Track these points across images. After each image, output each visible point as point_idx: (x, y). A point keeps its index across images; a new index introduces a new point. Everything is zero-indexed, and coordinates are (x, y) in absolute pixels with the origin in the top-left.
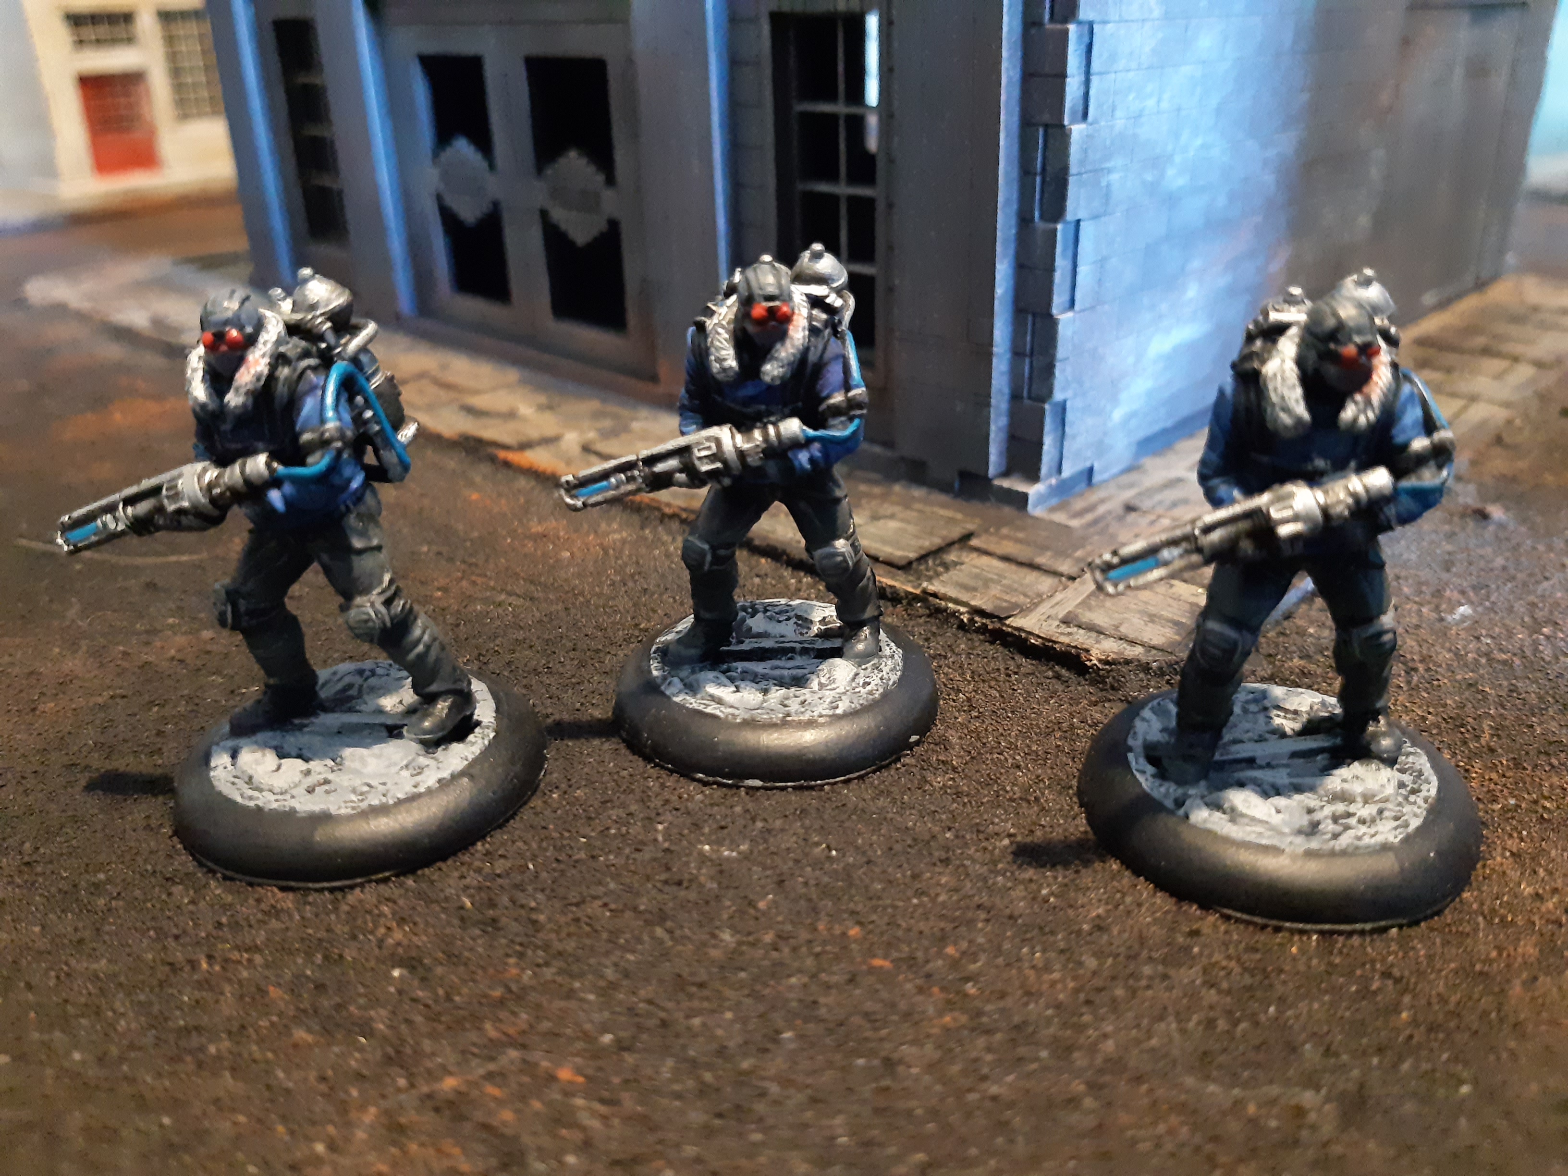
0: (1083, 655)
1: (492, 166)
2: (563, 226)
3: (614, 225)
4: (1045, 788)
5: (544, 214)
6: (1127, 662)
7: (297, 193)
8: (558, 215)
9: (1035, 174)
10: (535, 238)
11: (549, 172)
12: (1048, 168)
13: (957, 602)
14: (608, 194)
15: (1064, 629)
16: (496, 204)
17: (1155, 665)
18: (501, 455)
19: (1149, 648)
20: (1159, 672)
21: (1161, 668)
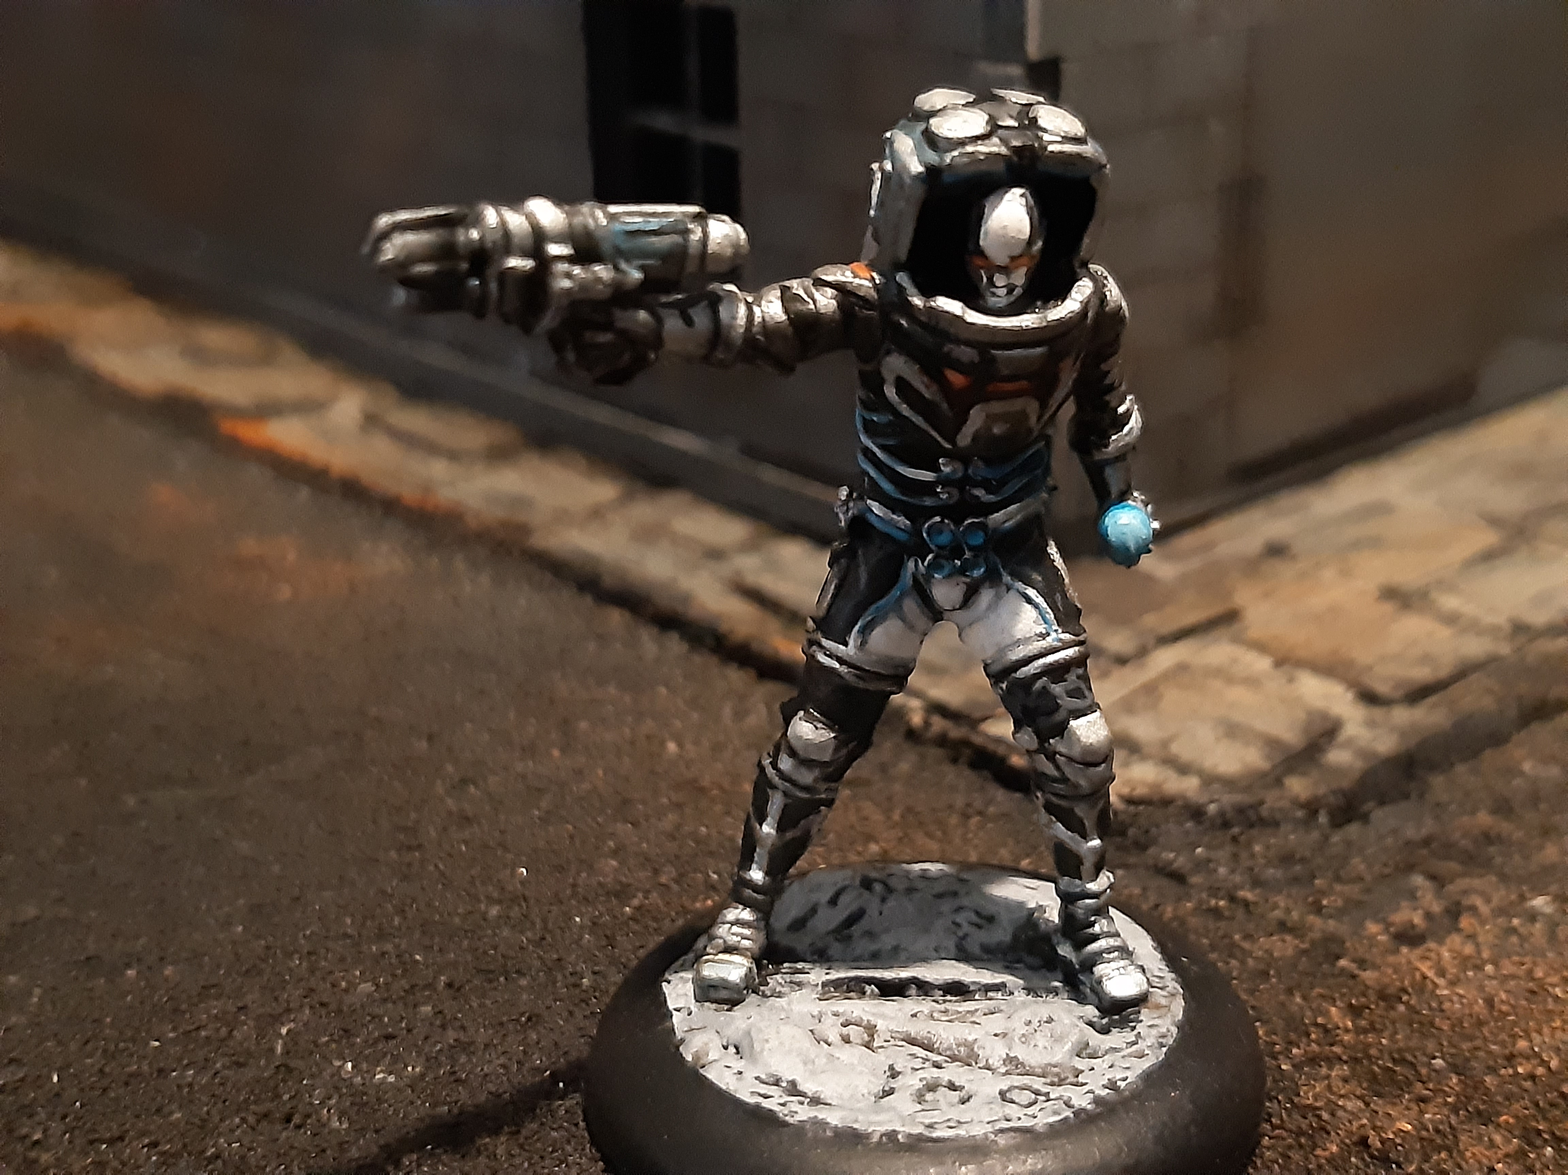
17: (1212, 808)
18: (228, 426)
19: (1209, 780)
20: (1219, 821)
21: (1222, 814)
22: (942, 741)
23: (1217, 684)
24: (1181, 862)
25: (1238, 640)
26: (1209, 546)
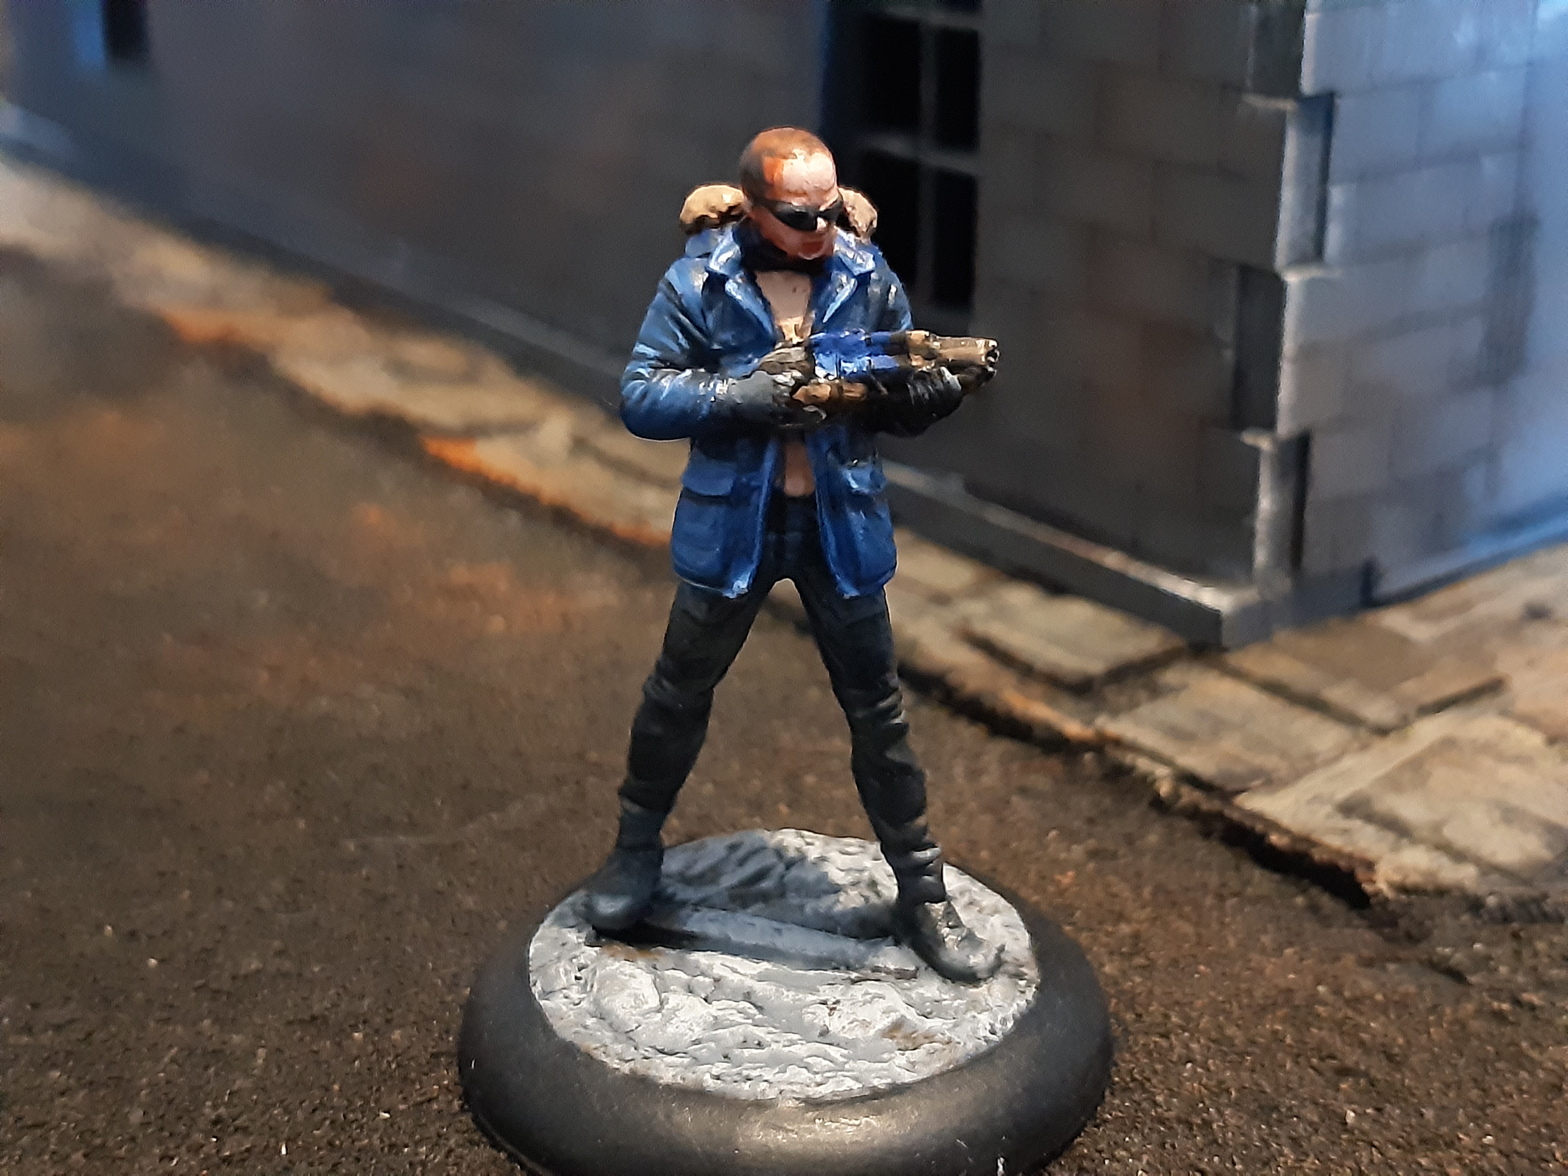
0: (1361, 874)
4: (1228, 1106)
6: (1441, 892)
13: (1156, 757)
15: (1342, 822)
17: (1491, 901)
18: (434, 446)
19: (1488, 868)
20: (1498, 915)
21: (1502, 907)
22: (1193, 813)
23: (1487, 762)
24: (1459, 958)
25: (1505, 713)
26: (1465, 606)
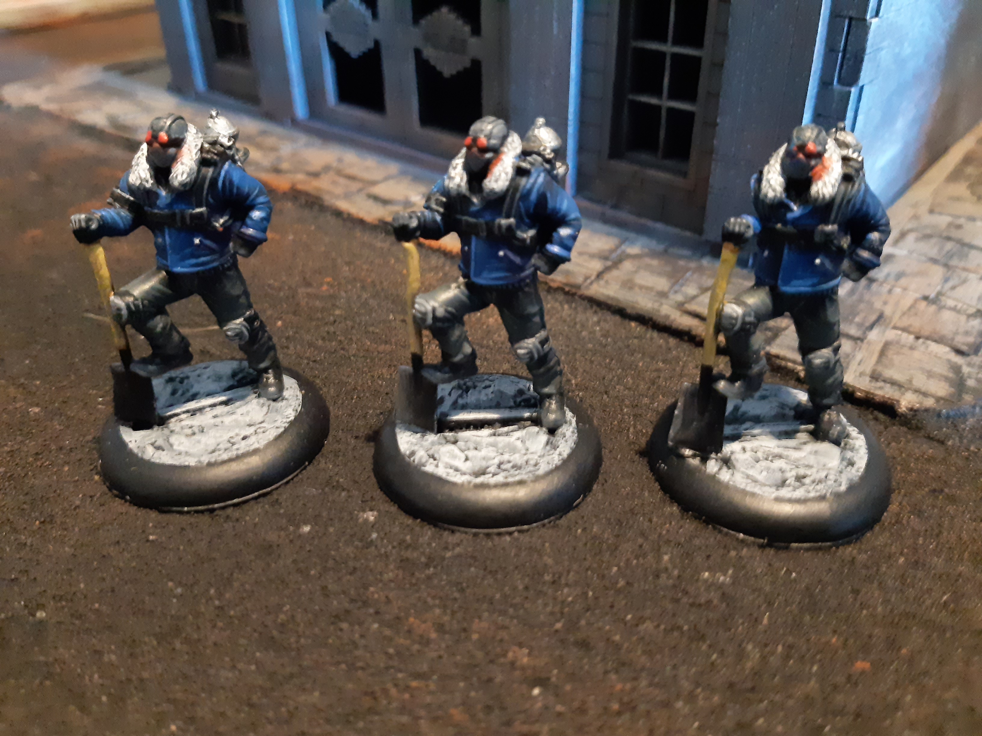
0: (896, 405)
1: (375, 15)
2: (433, 62)
3: (476, 64)
5: (418, 53)
6: (927, 410)
7: (207, 26)
8: (429, 53)
9: (839, 52)
10: (410, 68)
11: (423, 22)
12: (849, 48)
14: (473, 41)
15: (876, 384)
16: (377, 43)
17: (944, 411)
19: (938, 399)
21: (948, 413)
23: (907, 351)
